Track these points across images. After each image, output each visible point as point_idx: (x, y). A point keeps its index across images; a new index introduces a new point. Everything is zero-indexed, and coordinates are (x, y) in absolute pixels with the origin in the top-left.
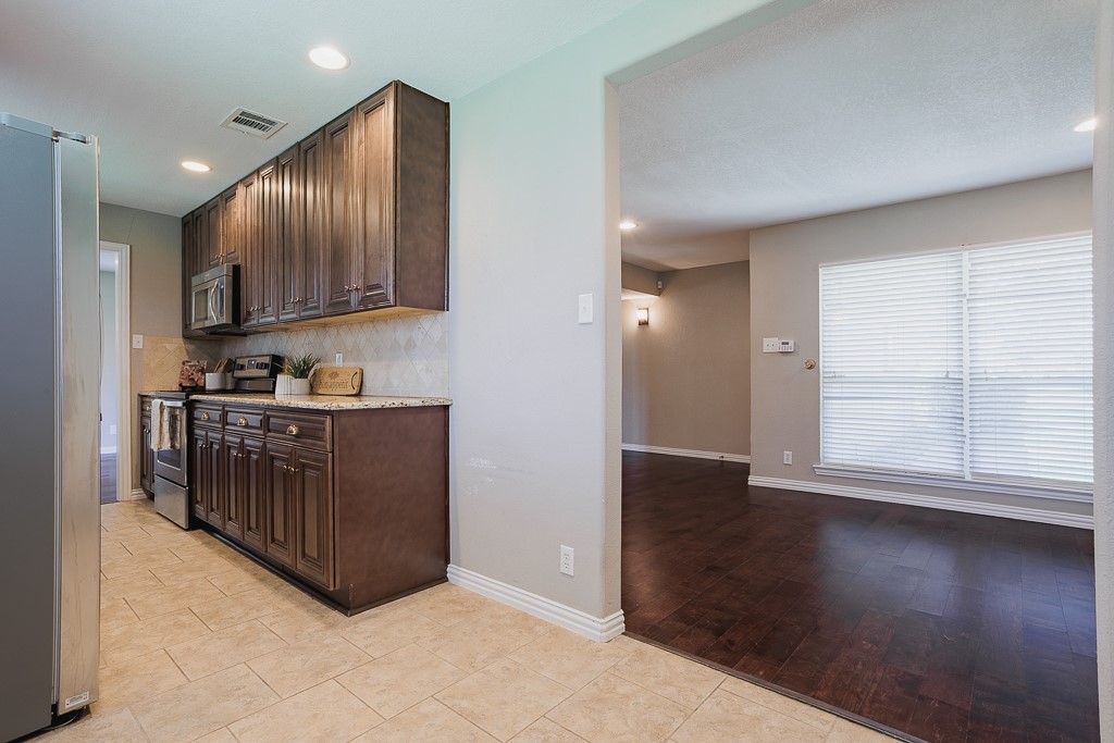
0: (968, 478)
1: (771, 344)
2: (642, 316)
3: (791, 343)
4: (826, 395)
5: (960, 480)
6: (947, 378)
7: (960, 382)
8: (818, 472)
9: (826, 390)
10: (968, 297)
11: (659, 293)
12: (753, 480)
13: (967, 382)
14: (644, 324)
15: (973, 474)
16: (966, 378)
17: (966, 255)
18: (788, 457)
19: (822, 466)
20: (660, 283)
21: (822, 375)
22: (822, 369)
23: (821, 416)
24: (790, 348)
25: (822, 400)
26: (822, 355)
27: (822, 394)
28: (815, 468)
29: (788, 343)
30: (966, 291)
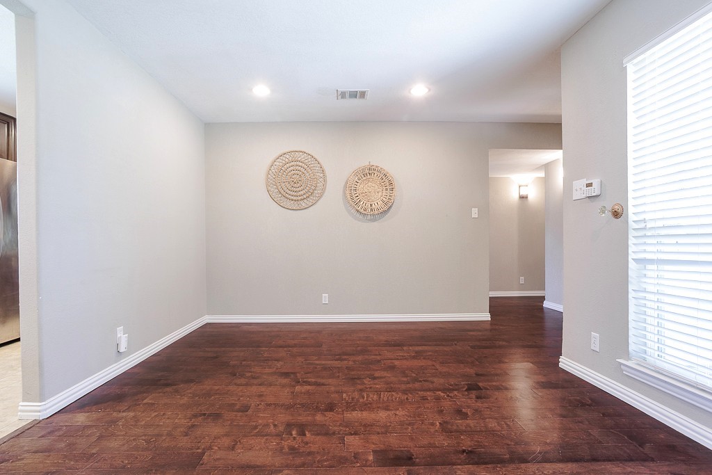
1: (579, 188)
3: (596, 182)
4: (636, 256)
8: (625, 371)
12: (563, 363)
18: (595, 341)
19: (629, 363)
21: (632, 225)
22: (632, 217)
23: (631, 288)
24: (595, 190)
25: (632, 265)
26: (631, 195)
27: (631, 256)
28: (621, 364)
29: (591, 184)
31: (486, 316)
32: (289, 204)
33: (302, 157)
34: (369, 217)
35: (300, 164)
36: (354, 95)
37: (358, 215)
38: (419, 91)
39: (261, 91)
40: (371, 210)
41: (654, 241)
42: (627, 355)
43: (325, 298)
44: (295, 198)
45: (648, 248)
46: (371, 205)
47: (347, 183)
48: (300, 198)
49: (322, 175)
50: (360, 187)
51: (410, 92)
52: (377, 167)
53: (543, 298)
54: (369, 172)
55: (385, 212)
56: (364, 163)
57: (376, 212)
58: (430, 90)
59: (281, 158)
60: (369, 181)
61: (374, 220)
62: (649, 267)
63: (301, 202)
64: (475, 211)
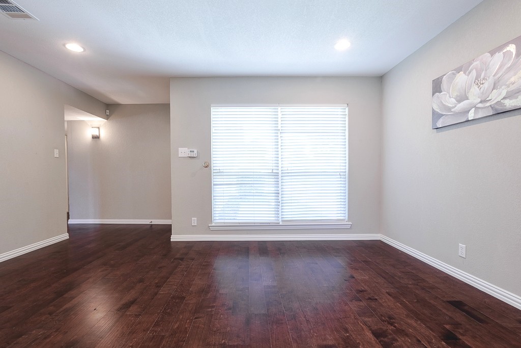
0: (281, 224)
1: (183, 152)
2: (96, 133)
3: (196, 151)
4: (214, 183)
5: (277, 225)
6: (272, 172)
7: (277, 175)
8: (212, 228)
9: (215, 180)
10: (280, 131)
11: (107, 117)
12: (174, 238)
13: (280, 175)
14: (96, 138)
15: (283, 221)
16: (280, 172)
17: (279, 108)
18: (194, 222)
19: (213, 224)
20: (108, 111)
21: (213, 171)
22: (213, 168)
24: (195, 154)
25: (213, 186)
28: (210, 226)
29: (193, 152)
30: (279, 128)
31: (66, 236)
38: (74, 48)
42: (211, 222)
62: (217, 187)
64: (56, 152)
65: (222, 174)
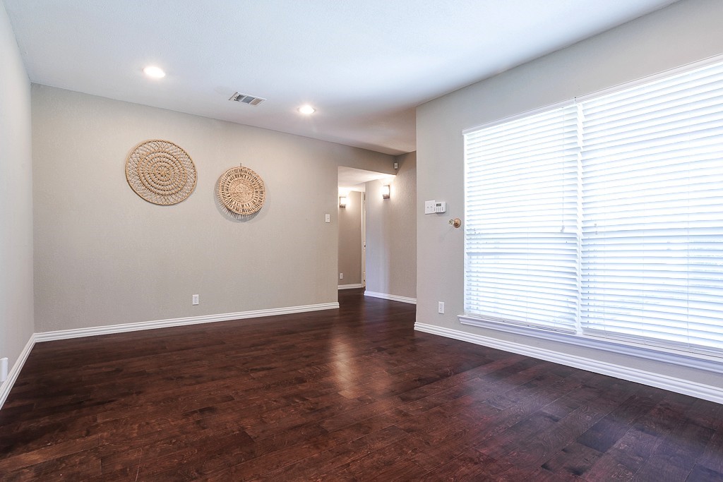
0: (580, 333)
1: (430, 206)
2: (386, 193)
3: (443, 204)
4: (468, 252)
5: (571, 334)
6: (562, 232)
7: (574, 237)
8: (462, 321)
9: (468, 246)
10: (582, 150)
11: (396, 172)
12: (417, 327)
13: (580, 236)
14: (387, 198)
15: (583, 330)
16: (579, 232)
18: (441, 307)
19: (465, 316)
20: (396, 164)
21: (466, 232)
22: (466, 228)
23: (465, 270)
24: (442, 208)
25: (466, 255)
26: (466, 214)
27: (466, 251)
28: (460, 317)
29: (440, 205)
30: (580, 144)
31: (336, 305)
32: (154, 198)
33: (171, 149)
34: (240, 217)
35: (168, 156)
36: (248, 100)
37: (229, 214)
38: (307, 110)
39: (154, 72)
40: (243, 210)
41: (476, 242)
42: (462, 311)
43: (196, 299)
44: (161, 192)
45: (473, 246)
46: (243, 206)
47: (219, 181)
48: (167, 193)
49: (192, 171)
50: (232, 187)
51: (298, 109)
52: (248, 169)
53: (364, 289)
54: (241, 173)
55: (256, 213)
56: (236, 164)
57: (248, 213)
58: (315, 110)
59: (145, 146)
60: (240, 182)
61: (245, 220)
62: (473, 257)
63: (169, 197)
64: (328, 216)
65: (479, 237)
